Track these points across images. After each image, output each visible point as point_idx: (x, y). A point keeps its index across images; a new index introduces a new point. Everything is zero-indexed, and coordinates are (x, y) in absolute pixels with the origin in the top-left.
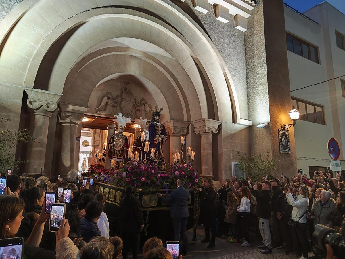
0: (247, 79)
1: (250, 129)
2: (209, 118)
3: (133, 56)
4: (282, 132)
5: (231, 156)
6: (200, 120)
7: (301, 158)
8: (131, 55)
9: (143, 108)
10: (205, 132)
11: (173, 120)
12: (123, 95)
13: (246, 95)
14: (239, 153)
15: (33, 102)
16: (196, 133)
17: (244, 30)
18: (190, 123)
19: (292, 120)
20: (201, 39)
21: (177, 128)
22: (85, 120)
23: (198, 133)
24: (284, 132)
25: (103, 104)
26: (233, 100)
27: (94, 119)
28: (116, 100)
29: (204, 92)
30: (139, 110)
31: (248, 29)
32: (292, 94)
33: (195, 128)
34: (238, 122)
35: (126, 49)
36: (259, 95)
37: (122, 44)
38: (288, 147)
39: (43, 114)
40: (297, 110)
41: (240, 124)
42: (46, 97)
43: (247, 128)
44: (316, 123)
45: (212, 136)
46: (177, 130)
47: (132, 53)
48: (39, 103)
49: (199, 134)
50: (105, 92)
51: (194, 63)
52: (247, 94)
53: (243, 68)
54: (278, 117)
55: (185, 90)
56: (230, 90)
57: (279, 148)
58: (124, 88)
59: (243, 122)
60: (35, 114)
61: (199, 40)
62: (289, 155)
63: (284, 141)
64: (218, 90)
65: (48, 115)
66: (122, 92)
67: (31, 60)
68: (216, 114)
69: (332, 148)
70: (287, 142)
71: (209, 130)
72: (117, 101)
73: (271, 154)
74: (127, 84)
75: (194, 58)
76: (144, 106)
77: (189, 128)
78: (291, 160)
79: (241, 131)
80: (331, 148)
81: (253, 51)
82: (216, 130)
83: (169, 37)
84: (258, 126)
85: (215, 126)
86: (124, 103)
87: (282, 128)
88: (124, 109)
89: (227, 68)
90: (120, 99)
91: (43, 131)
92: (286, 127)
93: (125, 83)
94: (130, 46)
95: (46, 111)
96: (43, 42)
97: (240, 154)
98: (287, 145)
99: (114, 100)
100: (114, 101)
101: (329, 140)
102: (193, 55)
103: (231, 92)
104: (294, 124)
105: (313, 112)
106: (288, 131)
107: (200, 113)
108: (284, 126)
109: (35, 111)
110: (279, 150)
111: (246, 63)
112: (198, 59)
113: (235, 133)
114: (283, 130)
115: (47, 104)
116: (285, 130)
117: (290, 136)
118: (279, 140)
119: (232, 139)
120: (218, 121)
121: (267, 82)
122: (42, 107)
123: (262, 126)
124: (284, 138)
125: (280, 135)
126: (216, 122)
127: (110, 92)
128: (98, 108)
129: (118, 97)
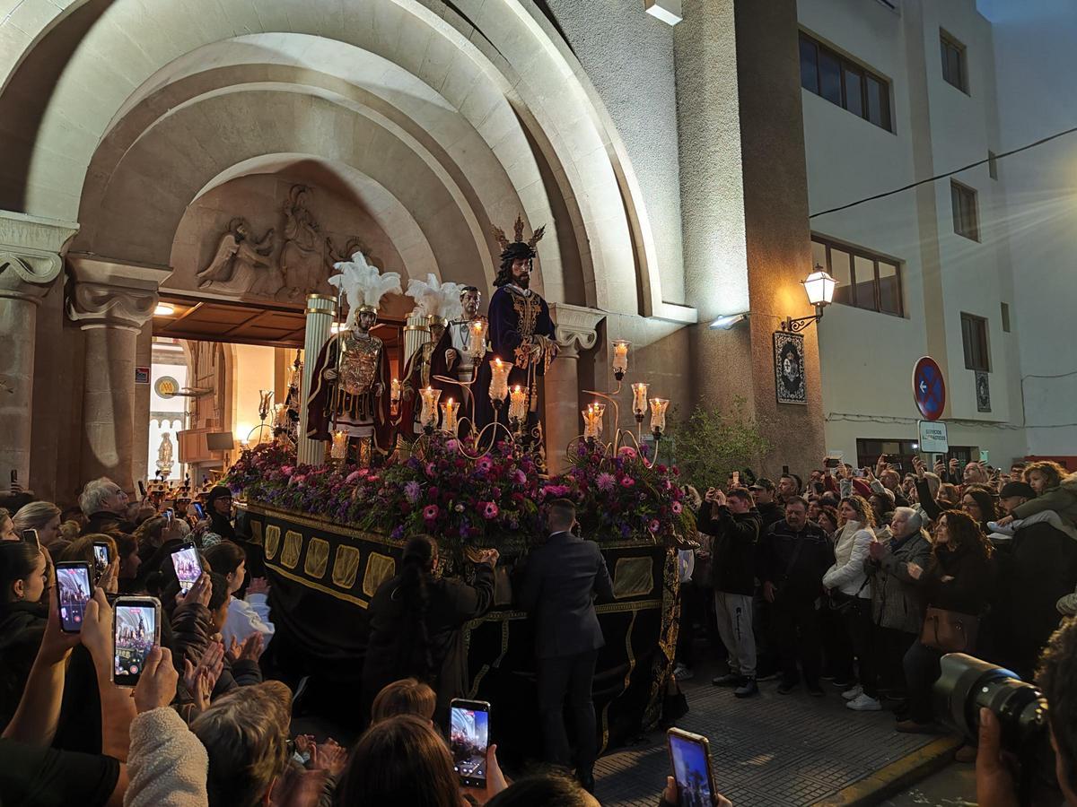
0: (683, 177)
1: (691, 334)
2: (566, 303)
3: (316, 97)
4: (785, 342)
7: (834, 417)
8: (310, 92)
12: (288, 226)
13: (680, 229)
17: (672, 19)
19: (813, 304)
20: (538, 47)
22: (164, 310)
24: (789, 339)
25: (221, 257)
26: (639, 245)
27: (192, 309)
28: (265, 245)
31: (684, 18)
32: (816, 225)
34: (655, 313)
35: (292, 72)
36: (717, 227)
37: (276, 54)
38: (800, 385)
39: (11, 293)
40: (827, 276)
41: (659, 319)
42: (20, 236)
43: (682, 329)
44: (879, 312)
45: (578, 356)
47: (312, 87)
50: (225, 219)
51: (517, 124)
52: (683, 225)
53: (670, 140)
54: (772, 295)
56: (630, 213)
57: (774, 389)
58: (290, 205)
59: (669, 314)
61: (532, 48)
62: (804, 410)
63: (790, 368)
64: (593, 211)
65: (31, 295)
66: (285, 220)
68: (587, 287)
69: (925, 387)
70: (799, 370)
71: (568, 338)
72: (269, 248)
73: (751, 407)
74: (301, 191)
75: (516, 108)
78: (808, 423)
79: (664, 339)
80: (922, 387)
81: (699, 89)
82: (590, 338)
83: (434, 36)
84: (715, 324)
85: (586, 325)
86: (291, 256)
87: (784, 328)
88: (292, 273)
89: (620, 141)
90: (277, 243)
91: (18, 352)
92: (795, 326)
93: (292, 189)
94: (306, 61)
95: (23, 284)
98: (798, 380)
99: (257, 243)
100: (257, 247)
101: (917, 363)
102: (514, 97)
103: (633, 220)
104: (818, 318)
105: (871, 278)
106: (802, 336)
107: (541, 286)
108: (790, 324)
110: (775, 394)
111: (679, 127)
112: (530, 112)
113: (645, 348)
114: (786, 333)
115: (25, 260)
116: (792, 334)
117: (806, 353)
118: (775, 364)
119: (636, 363)
120: (595, 311)
121: (742, 186)
122: (8, 268)
123: (727, 325)
124: (790, 358)
125: (776, 350)
126: (587, 314)
127: (243, 219)
128: (204, 271)
129: (270, 234)
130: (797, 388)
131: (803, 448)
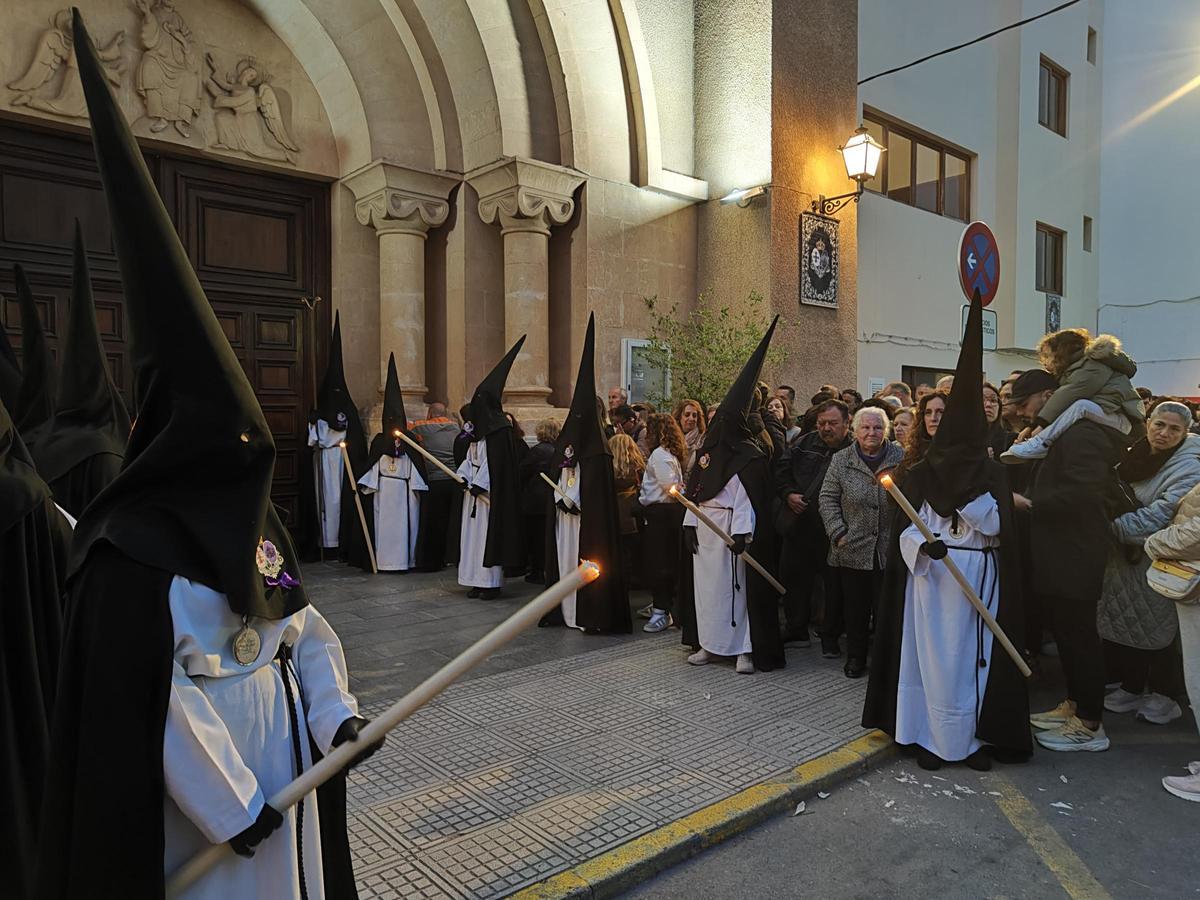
1: (699, 209)
2: (533, 157)
4: (815, 227)
5: (622, 314)
6: (498, 165)
7: (878, 339)
9: (246, 99)
10: (519, 216)
11: (384, 159)
12: (144, 28)
13: (690, 75)
14: (650, 306)
16: (487, 222)
18: (457, 177)
19: (854, 177)
21: (406, 198)
23: (492, 220)
24: (820, 224)
26: (633, 89)
28: (112, 54)
29: (512, 43)
30: (232, 111)
33: (479, 200)
34: (651, 182)
36: (736, 72)
38: (831, 283)
40: (871, 139)
41: (658, 190)
43: (688, 207)
44: (941, 215)
45: (548, 232)
46: (404, 203)
49: (497, 224)
50: (48, 9)
52: (695, 71)
54: (801, 164)
55: (433, 28)
57: (797, 286)
59: (671, 185)
62: (833, 314)
63: (819, 261)
64: (572, 36)
68: (563, 139)
69: (974, 261)
70: (830, 265)
71: (535, 205)
72: (119, 58)
73: (765, 306)
76: (251, 91)
77: (455, 201)
78: (838, 333)
79: (664, 218)
80: (971, 261)
82: (564, 210)
84: (727, 198)
85: (560, 190)
86: (152, 72)
87: (814, 209)
88: (155, 96)
90: (130, 53)
92: (829, 207)
97: (653, 311)
98: (828, 277)
104: (857, 196)
105: (935, 177)
106: (837, 222)
107: (498, 134)
108: (822, 207)
110: (797, 291)
113: (638, 227)
114: (817, 216)
116: (826, 218)
117: (841, 244)
118: (800, 254)
119: (626, 247)
120: (570, 171)
121: (771, 15)
123: (741, 199)
124: (820, 248)
125: (803, 237)
126: (562, 176)
128: (17, 82)
129: (120, 39)
130: (827, 287)
131: (828, 362)
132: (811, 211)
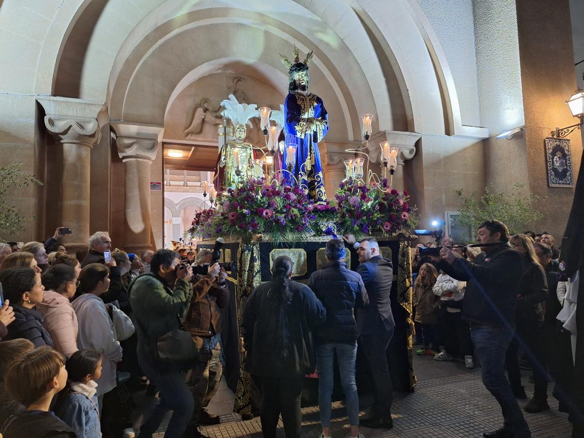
0: (477, 43)
1: (485, 143)
2: (395, 130)
3: (241, 24)
4: (554, 145)
5: (444, 200)
6: (377, 135)
8: (236, 22)
13: (475, 77)
14: (460, 194)
15: (55, 122)
16: (373, 161)
19: (576, 116)
22: (175, 154)
23: (376, 161)
24: (558, 143)
25: (197, 121)
26: (444, 90)
27: (191, 152)
29: (382, 79)
33: (369, 152)
34: (456, 133)
35: (225, 11)
38: (568, 174)
39: (75, 141)
41: (461, 137)
42: (77, 111)
43: (478, 143)
45: (403, 164)
46: (335, 158)
47: (237, 19)
48: (66, 121)
51: (359, 22)
52: (478, 75)
54: (543, 113)
56: (438, 69)
57: (545, 178)
58: (232, 89)
59: (468, 132)
60: (62, 141)
62: (570, 191)
63: (558, 163)
64: (411, 71)
65: (86, 142)
67: (43, 45)
68: (409, 119)
70: (566, 165)
73: (526, 190)
74: (239, 81)
75: (358, 12)
79: (465, 149)
82: (411, 151)
84: (500, 137)
85: (408, 143)
87: (553, 135)
91: (80, 172)
92: (562, 133)
93: (234, 80)
95: (80, 136)
96: (59, 10)
97: (462, 196)
98: (565, 171)
99: (216, 112)
100: (216, 114)
102: (356, 6)
103: (440, 74)
104: (580, 125)
106: (568, 140)
107: (377, 121)
108: (558, 134)
109: (61, 136)
110: (546, 181)
111: (474, 11)
112: (367, 13)
113: (450, 156)
114: (555, 139)
115: (80, 123)
116: (561, 140)
117: (572, 152)
118: (546, 160)
119: (444, 166)
120: (413, 134)
121: (518, 41)
122: (71, 128)
123: (507, 136)
124: (559, 156)
125: (547, 151)
126: (409, 137)
127: (208, 99)
128: (187, 129)
130: (565, 176)
132: (551, 137)
